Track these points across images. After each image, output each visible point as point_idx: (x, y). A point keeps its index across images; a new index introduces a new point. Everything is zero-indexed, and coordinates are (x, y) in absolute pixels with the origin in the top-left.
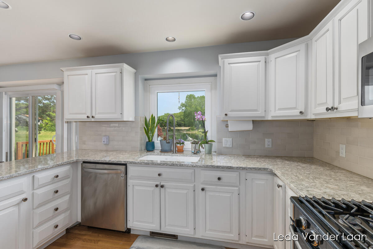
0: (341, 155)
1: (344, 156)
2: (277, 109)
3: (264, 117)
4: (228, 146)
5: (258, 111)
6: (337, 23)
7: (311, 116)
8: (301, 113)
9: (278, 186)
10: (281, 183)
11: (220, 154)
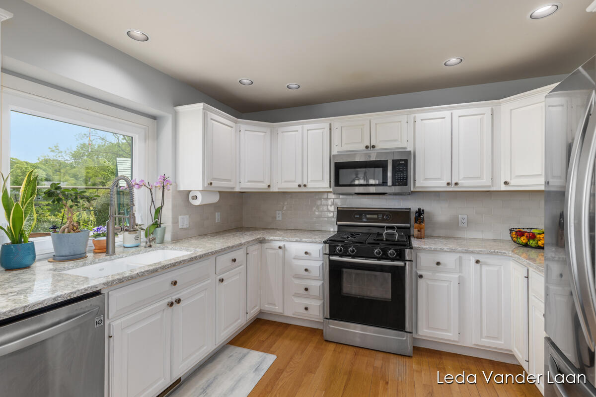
0: (278, 219)
1: (280, 219)
2: (246, 181)
3: (233, 188)
4: (185, 227)
5: (231, 182)
6: (305, 131)
7: (274, 189)
8: (269, 186)
9: (280, 247)
10: (281, 244)
11: (176, 240)
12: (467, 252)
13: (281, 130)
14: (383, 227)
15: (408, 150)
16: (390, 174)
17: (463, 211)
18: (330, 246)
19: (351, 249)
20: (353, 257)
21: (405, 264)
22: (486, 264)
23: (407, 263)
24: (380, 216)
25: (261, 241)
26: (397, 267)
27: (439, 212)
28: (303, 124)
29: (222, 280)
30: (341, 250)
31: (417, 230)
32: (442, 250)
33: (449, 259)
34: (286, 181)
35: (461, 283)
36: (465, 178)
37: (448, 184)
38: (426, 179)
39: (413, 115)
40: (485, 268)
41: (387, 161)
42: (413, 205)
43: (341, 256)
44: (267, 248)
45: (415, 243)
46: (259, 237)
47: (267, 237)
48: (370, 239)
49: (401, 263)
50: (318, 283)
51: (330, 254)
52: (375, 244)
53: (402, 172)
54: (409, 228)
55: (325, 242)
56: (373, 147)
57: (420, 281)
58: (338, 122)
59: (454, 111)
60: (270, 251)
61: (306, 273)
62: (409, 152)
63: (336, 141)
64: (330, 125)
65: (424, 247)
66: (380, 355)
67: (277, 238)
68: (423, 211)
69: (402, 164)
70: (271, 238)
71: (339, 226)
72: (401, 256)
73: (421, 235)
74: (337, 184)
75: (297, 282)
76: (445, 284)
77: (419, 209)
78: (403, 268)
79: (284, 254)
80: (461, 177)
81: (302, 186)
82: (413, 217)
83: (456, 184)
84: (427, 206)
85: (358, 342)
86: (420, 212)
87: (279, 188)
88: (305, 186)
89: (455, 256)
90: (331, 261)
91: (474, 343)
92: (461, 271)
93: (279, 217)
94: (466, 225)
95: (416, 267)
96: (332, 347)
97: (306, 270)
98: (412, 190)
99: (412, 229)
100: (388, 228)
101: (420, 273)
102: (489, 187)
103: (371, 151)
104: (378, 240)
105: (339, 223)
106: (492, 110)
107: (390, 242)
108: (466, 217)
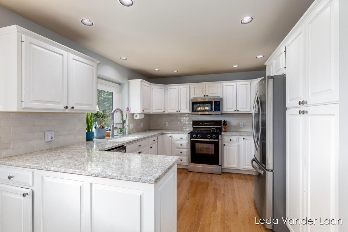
2: (155, 109)
4: (132, 128)
5: (149, 110)
6: (179, 88)
7: (166, 112)
8: (164, 111)
9: (170, 136)
10: (171, 135)
11: (130, 133)
12: (240, 135)
13: (168, 88)
14: (211, 128)
15: (220, 97)
16: (213, 106)
17: (242, 121)
18: (191, 135)
19: (199, 136)
20: (200, 139)
21: (219, 140)
22: (247, 139)
23: (220, 140)
24: (210, 123)
25: (162, 134)
26: (216, 142)
27: (233, 121)
28: (178, 85)
29: (151, 147)
30: (195, 136)
31: (224, 129)
32: (232, 135)
33: (234, 138)
34: (171, 109)
35: (238, 147)
36: (241, 108)
37: (235, 111)
38: (227, 109)
39: (222, 84)
40: (246, 141)
41: (212, 102)
42: (222, 119)
43: (195, 138)
44: (165, 137)
45: (223, 133)
46: (161, 132)
47: (164, 132)
48: (206, 132)
49: (218, 140)
50: (186, 150)
51: (191, 138)
52: (208, 134)
53: (218, 106)
54: (221, 128)
55: (189, 133)
56: (207, 96)
57: (224, 147)
58: (193, 85)
59: (237, 83)
60: (166, 138)
61: (181, 146)
62: (221, 98)
63: (192, 93)
64: (190, 86)
65: (226, 134)
66: (210, 174)
67: (169, 133)
68: (226, 121)
69: (218, 103)
70: (166, 133)
71: (193, 128)
72: (217, 138)
73: (226, 130)
74: (193, 111)
75: (177, 150)
76: (233, 147)
77: (225, 120)
78: (218, 142)
79: (172, 139)
80: (240, 108)
81: (178, 111)
82: (222, 123)
83: (238, 111)
84: (228, 119)
85: (201, 171)
87: (168, 112)
88: (179, 111)
89: (237, 137)
90: (191, 141)
91: (243, 168)
92: (238, 143)
93: (167, 124)
94: (242, 127)
95: (223, 141)
96: (192, 173)
97: (181, 145)
98: (222, 113)
99: (222, 128)
100: (213, 128)
101: (224, 144)
102: (249, 112)
103: (206, 97)
104: (209, 132)
105: (193, 126)
106: (250, 83)
107: (213, 133)
108: (242, 123)
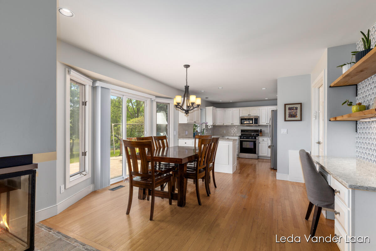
6: (233, 111)
7: (225, 125)
16: (254, 121)
18: (240, 137)
19: (245, 138)
24: (252, 131)
26: (255, 141)
27: (265, 130)
28: (232, 109)
32: (264, 138)
34: (228, 123)
35: (268, 144)
37: (267, 124)
38: (262, 123)
39: (259, 108)
41: (253, 118)
42: (259, 128)
43: (242, 139)
45: (259, 137)
49: (255, 140)
52: (250, 137)
53: (257, 121)
54: (258, 134)
57: (260, 144)
58: (241, 109)
59: (268, 107)
62: (258, 116)
63: (240, 114)
65: (261, 137)
69: (256, 119)
71: (241, 134)
72: (255, 139)
73: (261, 135)
74: (241, 124)
76: (265, 144)
78: (256, 141)
81: (232, 124)
82: (259, 131)
84: (263, 129)
86: (261, 130)
89: (267, 138)
90: (240, 140)
92: (268, 142)
98: (259, 125)
100: (253, 134)
101: (259, 142)
103: (249, 116)
107: (253, 136)
